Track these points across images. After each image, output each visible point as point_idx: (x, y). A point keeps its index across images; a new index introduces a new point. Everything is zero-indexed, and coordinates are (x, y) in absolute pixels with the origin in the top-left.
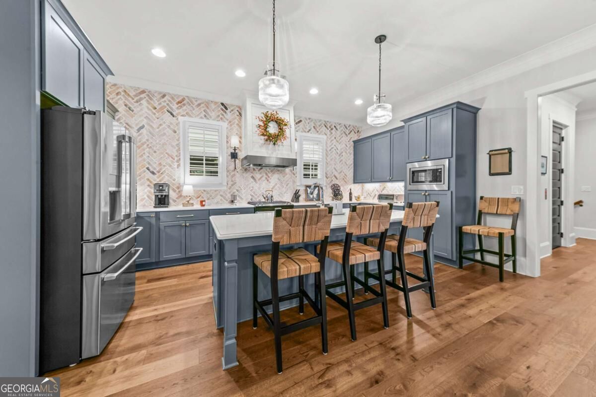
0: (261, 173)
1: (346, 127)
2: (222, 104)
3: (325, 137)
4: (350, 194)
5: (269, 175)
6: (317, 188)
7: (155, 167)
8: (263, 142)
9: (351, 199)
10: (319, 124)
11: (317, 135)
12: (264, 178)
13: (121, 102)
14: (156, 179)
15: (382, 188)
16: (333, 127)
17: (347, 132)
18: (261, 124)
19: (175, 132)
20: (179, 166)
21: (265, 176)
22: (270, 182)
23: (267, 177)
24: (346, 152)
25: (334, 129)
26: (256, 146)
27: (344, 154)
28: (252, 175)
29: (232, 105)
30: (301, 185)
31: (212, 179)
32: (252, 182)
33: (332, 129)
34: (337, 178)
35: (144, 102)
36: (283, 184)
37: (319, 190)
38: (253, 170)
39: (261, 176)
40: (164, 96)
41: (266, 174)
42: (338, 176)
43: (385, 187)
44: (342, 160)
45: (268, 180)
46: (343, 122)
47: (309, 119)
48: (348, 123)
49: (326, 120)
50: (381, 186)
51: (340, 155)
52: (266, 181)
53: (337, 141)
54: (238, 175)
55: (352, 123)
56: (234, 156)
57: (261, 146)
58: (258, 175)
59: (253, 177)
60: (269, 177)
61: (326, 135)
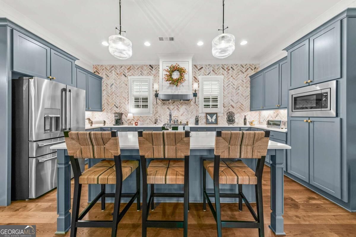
0: (173, 105)
1: (242, 66)
2: (150, 66)
3: (222, 77)
4: (245, 119)
5: (179, 106)
6: (215, 115)
7: (118, 104)
8: (169, 85)
9: (245, 124)
10: (217, 67)
11: (216, 76)
12: (175, 109)
13: (104, 74)
14: (118, 111)
15: (275, 115)
16: (230, 68)
17: (244, 70)
18: (168, 74)
19: (127, 85)
20: (128, 103)
21: (176, 107)
22: (179, 111)
23: (178, 108)
24: (242, 86)
25: (231, 69)
26: (166, 90)
27: (240, 88)
28: (168, 106)
29: (156, 65)
30: (202, 113)
31: (145, 110)
32: (168, 111)
33: (229, 70)
34: (233, 107)
35: (113, 72)
36: (189, 112)
37: (217, 116)
38: (168, 104)
39: (173, 107)
40: (122, 67)
41: (177, 106)
42: (234, 105)
43: (278, 114)
44: (238, 93)
45: (178, 110)
46: (239, 63)
47: (209, 65)
48: (244, 63)
49: (224, 64)
50: (274, 113)
51: (238, 88)
52: (177, 110)
53: (234, 78)
54: (159, 107)
55: (248, 63)
56: (157, 95)
57: (168, 88)
58: (171, 107)
59: (168, 108)
60: (179, 107)
61: (223, 75)
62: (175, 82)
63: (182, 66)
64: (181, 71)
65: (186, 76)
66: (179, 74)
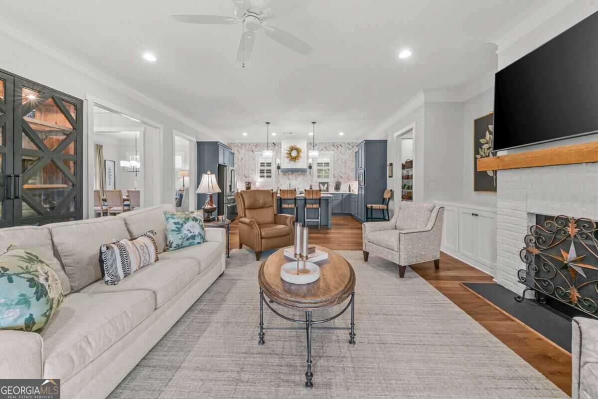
1: (349, 144)
2: (273, 143)
3: (333, 152)
4: (349, 188)
5: (297, 177)
6: (327, 184)
7: (247, 175)
8: (289, 161)
9: (350, 191)
10: (329, 145)
11: (327, 152)
13: (236, 150)
14: (247, 180)
16: (339, 145)
17: (350, 147)
18: (288, 152)
19: (254, 159)
20: (255, 174)
21: (295, 177)
22: (297, 181)
24: (349, 161)
25: (340, 146)
26: (287, 164)
27: (347, 162)
29: (278, 143)
30: (316, 182)
31: (269, 179)
32: (288, 181)
33: (338, 147)
34: (342, 178)
35: (243, 148)
36: (305, 182)
37: (328, 185)
38: (288, 175)
40: (250, 144)
42: (343, 176)
44: (346, 166)
46: (347, 141)
47: (322, 143)
48: (350, 141)
49: (334, 141)
51: (345, 162)
53: (342, 154)
54: (281, 177)
55: (354, 141)
56: (279, 168)
57: (288, 163)
58: (291, 177)
59: (288, 178)
61: (333, 150)
62: (294, 159)
63: (298, 146)
64: (298, 151)
65: (302, 154)
66: (296, 152)
